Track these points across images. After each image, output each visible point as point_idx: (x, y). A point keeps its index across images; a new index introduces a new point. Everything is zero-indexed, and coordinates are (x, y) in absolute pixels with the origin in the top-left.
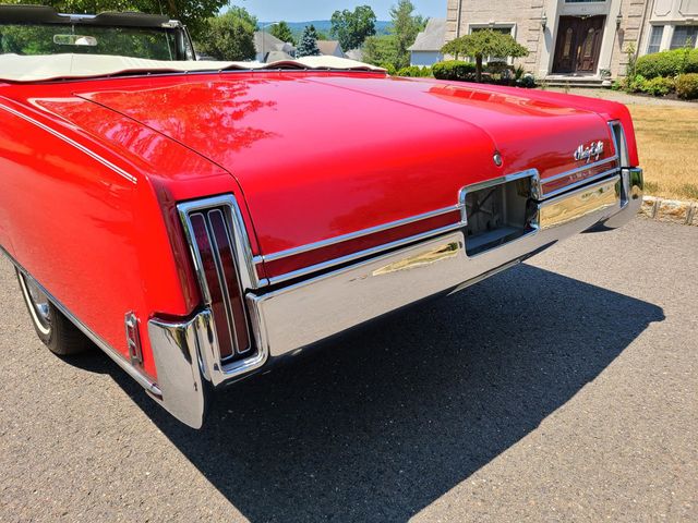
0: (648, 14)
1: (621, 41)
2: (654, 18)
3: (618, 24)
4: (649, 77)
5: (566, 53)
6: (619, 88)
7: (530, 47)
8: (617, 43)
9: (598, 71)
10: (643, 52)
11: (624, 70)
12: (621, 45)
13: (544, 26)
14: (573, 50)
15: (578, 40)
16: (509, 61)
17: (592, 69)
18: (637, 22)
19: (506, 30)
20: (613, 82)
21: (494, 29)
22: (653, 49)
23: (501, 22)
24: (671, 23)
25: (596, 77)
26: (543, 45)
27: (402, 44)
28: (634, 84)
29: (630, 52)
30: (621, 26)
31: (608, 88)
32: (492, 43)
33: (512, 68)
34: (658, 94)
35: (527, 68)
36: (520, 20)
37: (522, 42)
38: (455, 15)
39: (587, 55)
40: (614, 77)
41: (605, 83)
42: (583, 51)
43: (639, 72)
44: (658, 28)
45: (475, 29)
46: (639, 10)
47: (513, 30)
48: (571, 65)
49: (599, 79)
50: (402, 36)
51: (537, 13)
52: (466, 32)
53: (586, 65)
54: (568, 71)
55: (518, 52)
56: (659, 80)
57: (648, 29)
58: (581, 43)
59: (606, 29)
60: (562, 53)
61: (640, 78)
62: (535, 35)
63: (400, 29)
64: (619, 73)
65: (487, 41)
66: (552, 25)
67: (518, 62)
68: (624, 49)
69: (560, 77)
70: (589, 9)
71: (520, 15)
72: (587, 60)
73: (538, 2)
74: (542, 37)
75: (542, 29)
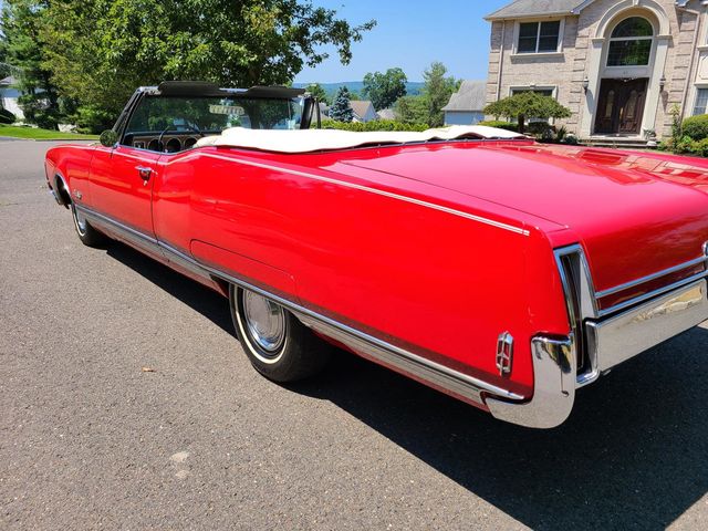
0: (693, 77)
1: (665, 104)
2: (699, 81)
3: (662, 87)
4: (697, 138)
5: (608, 114)
6: (664, 149)
7: (573, 108)
8: (661, 105)
9: (642, 131)
10: (689, 114)
11: (669, 131)
12: (665, 106)
13: (586, 89)
14: (615, 112)
15: (621, 101)
16: (550, 121)
17: (635, 129)
18: (681, 85)
19: (548, 92)
20: (658, 143)
21: (535, 92)
22: (698, 111)
23: (542, 84)
25: (640, 137)
26: (585, 107)
27: (435, 105)
28: (681, 145)
29: (675, 113)
30: (665, 89)
31: (654, 148)
32: (536, 105)
33: (554, 128)
35: (569, 128)
36: (561, 82)
37: (563, 102)
38: (496, 78)
39: (630, 115)
40: (659, 138)
41: (650, 143)
42: (625, 113)
43: (686, 133)
44: (704, 91)
45: (516, 91)
46: (683, 73)
47: (554, 93)
48: (613, 125)
49: (644, 140)
50: (435, 97)
51: (579, 76)
52: (506, 94)
53: (629, 126)
54: (611, 132)
55: (561, 113)
57: (693, 92)
58: (623, 106)
59: (649, 92)
60: (604, 114)
61: (687, 139)
62: (576, 97)
63: (433, 90)
64: (664, 133)
65: (530, 102)
66: (594, 87)
67: (560, 123)
68: (669, 110)
69: (603, 137)
70: (632, 71)
71: (561, 78)
72: (630, 120)
73: (580, 65)
74: (584, 99)
75: (584, 91)
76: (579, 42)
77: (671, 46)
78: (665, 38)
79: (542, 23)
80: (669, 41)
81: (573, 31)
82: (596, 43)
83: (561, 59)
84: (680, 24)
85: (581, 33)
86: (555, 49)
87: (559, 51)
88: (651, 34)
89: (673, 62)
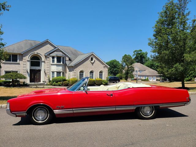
2: (52, 70)
3: (45, 71)
4: (57, 82)
5: (33, 78)
8: (45, 75)
11: (48, 81)
13: (27, 71)
17: (40, 81)
18: (49, 71)
19: (17, 72)
21: (12, 72)
22: (53, 76)
23: (14, 70)
24: (56, 71)
25: (42, 82)
28: (53, 84)
29: (48, 77)
31: (47, 85)
34: (60, 85)
35: (25, 81)
36: (19, 70)
40: (47, 83)
41: (45, 84)
42: (37, 77)
44: (53, 72)
46: (49, 69)
48: (34, 80)
51: (25, 68)
53: (38, 80)
56: (59, 83)
57: (51, 73)
58: (36, 75)
59: (41, 72)
66: (29, 71)
67: (22, 81)
69: (33, 83)
70: (37, 68)
71: (20, 69)
72: (38, 79)
73: (25, 66)
74: (27, 74)
75: (26, 72)
76: (23, 60)
77: (45, 63)
78: (44, 61)
79: (12, 55)
80: (44, 62)
81: (21, 58)
82: (28, 61)
83: (19, 64)
84: (46, 59)
85: (24, 58)
86: (17, 61)
87: (18, 62)
88: (40, 60)
89: (46, 66)
